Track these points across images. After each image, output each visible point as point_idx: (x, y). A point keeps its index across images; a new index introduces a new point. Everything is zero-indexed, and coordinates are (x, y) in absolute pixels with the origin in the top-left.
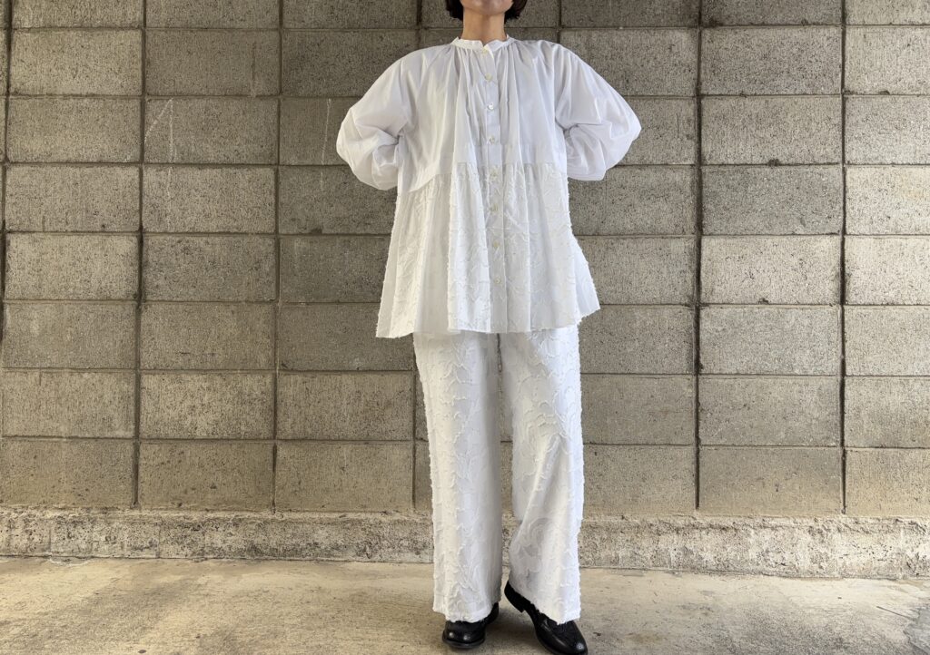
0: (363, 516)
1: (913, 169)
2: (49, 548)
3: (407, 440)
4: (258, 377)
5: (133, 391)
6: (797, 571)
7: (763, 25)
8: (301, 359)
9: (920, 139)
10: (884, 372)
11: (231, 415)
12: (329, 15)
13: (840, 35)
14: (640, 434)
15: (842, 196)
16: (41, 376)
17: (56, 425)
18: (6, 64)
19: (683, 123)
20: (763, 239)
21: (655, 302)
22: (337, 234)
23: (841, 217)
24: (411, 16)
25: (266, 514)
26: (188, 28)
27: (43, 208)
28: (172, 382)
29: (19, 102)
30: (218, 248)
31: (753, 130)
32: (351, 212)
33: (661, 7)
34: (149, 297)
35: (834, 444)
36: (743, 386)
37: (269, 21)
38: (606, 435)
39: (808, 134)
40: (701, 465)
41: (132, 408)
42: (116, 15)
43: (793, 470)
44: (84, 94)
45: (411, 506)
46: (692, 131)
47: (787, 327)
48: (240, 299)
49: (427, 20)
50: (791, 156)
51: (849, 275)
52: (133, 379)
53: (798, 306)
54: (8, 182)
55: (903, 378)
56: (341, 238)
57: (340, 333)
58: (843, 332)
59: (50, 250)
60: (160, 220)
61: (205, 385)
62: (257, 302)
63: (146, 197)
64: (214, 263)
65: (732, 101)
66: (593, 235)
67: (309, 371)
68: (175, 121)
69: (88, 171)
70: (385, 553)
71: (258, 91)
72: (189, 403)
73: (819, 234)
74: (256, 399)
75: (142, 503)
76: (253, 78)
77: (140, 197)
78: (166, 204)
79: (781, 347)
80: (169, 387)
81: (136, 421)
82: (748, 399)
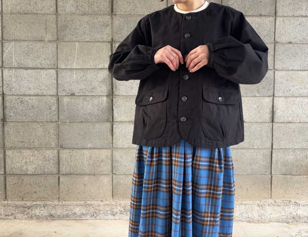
0: (93, 202)
1: (300, 72)
3: (110, 174)
4: (51, 151)
6: (253, 220)
8: (68, 144)
9: (302, 60)
10: (287, 147)
11: (41, 165)
12: (76, 9)
13: (274, 20)
15: (273, 82)
22: (81, 96)
23: (273, 90)
24: (109, 10)
25: (56, 202)
26: (20, 13)
28: (18, 153)
30: (34, 101)
32: (86, 87)
34: (7, 120)
35: (268, 174)
36: (235, 152)
37: (52, 10)
41: (2, 162)
43: (254, 184)
45: (112, 198)
47: (252, 131)
48: (44, 121)
49: (115, 12)
51: (275, 112)
52: (2, 152)
53: (256, 123)
55: (293, 150)
56: (83, 97)
57: (83, 134)
58: (272, 133)
60: (11, 90)
61: (31, 154)
62: (50, 122)
63: (4, 81)
64: (33, 107)
67: (71, 148)
68: (15, 51)
70: (102, 216)
71: (48, 39)
72: (25, 161)
73: (264, 96)
74: (51, 159)
75: (8, 198)
76: (46, 34)
77: (3, 81)
78: (12, 84)
79: (249, 139)
80: (17, 155)
81: (4, 168)
82: (237, 158)
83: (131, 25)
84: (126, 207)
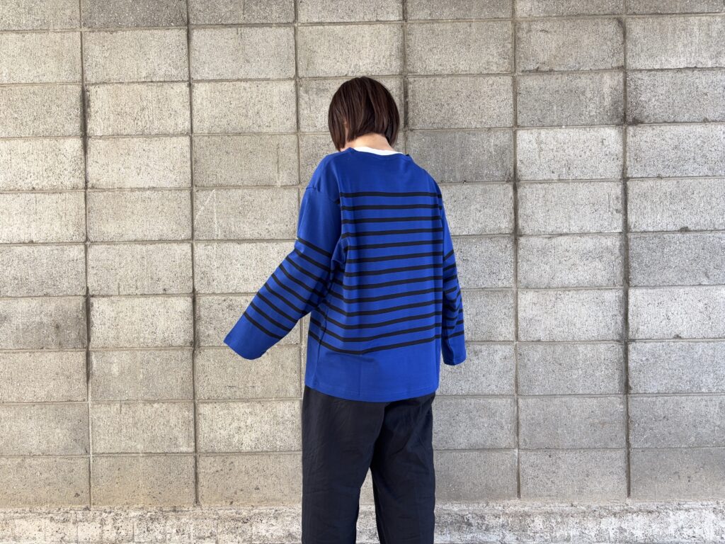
2: (133, 540)
4: (288, 403)
5: (192, 417)
7: (675, 122)
11: (269, 433)
14: (584, 440)
16: (121, 406)
17: (133, 444)
18: (83, 164)
19: (613, 200)
20: (675, 290)
21: (593, 339)
26: (226, 133)
27: (118, 277)
28: (222, 409)
29: (96, 194)
31: (668, 204)
33: (594, 110)
34: (202, 344)
36: (663, 402)
37: (289, 127)
38: (558, 442)
39: (710, 207)
40: (631, 463)
41: (192, 429)
42: (169, 125)
43: (701, 465)
44: (147, 187)
46: (620, 206)
47: (696, 356)
49: (413, 124)
50: (697, 224)
52: (192, 408)
53: (704, 340)
54: (90, 257)
59: (124, 309)
60: (209, 284)
61: (250, 410)
62: (286, 346)
63: (197, 266)
65: (651, 183)
66: (546, 288)
68: (218, 207)
69: (151, 247)
71: (282, 182)
72: (236, 425)
73: (719, 284)
74: (287, 420)
75: (202, 503)
76: (278, 171)
77: (193, 267)
78: (213, 271)
79: (691, 372)
80: (220, 413)
81: (195, 440)
82: (666, 412)
83: (445, 149)
84: (440, 517)
